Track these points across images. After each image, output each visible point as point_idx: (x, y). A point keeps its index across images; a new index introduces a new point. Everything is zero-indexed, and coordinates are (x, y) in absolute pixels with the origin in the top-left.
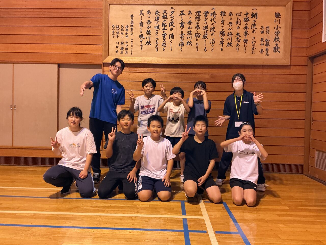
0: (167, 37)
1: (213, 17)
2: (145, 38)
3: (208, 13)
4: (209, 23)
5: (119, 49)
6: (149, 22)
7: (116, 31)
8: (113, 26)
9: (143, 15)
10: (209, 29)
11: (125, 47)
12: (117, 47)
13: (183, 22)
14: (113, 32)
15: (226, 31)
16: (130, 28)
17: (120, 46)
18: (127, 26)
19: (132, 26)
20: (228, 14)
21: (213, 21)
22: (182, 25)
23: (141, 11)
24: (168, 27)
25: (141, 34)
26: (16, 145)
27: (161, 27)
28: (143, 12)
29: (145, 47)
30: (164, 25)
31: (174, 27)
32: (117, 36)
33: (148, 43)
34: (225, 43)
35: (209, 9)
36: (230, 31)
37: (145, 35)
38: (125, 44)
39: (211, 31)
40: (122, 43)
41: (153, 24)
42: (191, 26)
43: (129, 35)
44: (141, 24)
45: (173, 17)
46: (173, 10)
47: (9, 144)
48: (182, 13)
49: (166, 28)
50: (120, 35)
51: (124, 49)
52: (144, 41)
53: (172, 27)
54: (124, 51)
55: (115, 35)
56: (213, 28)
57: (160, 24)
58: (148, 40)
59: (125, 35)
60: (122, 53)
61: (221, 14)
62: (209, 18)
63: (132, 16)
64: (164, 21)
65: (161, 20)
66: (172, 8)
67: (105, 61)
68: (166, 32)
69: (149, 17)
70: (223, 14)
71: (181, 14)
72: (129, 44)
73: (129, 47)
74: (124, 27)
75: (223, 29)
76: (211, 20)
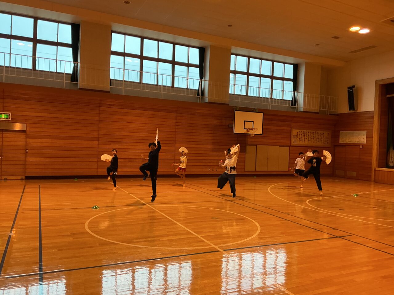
0: (305, 139)
14: (293, 137)
15: (318, 138)
16: (297, 136)
25: (299, 138)
27: (304, 136)
29: (300, 141)
31: (307, 136)
34: (318, 141)
42: (310, 136)
51: (296, 142)
56: (315, 137)
61: (317, 133)
62: (314, 134)
63: (298, 132)
67: (291, 145)
69: (302, 133)
71: (308, 132)
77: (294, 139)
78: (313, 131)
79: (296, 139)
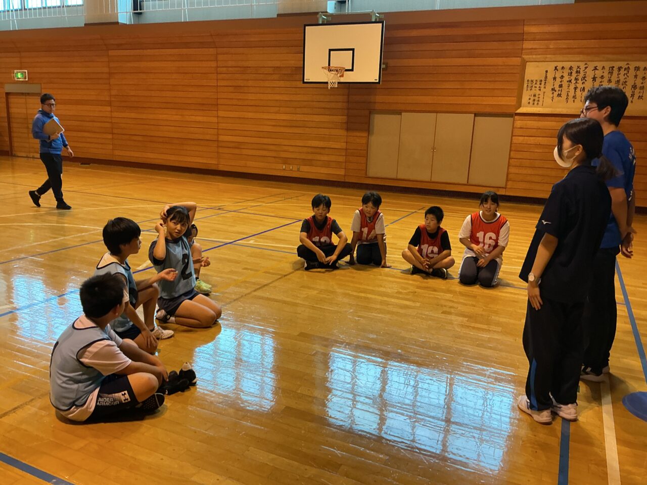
0: (578, 90)
1: (626, 72)
2: (557, 90)
3: (622, 68)
4: (622, 78)
5: (531, 101)
6: (562, 77)
7: (530, 85)
8: (528, 81)
9: (557, 70)
10: (621, 83)
11: (536, 99)
12: (530, 99)
13: (596, 76)
14: (528, 86)
15: (639, 85)
16: (543, 83)
17: (532, 98)
18: (541, 81)
19: (545, 80)
20: (641, 69)
21: (625, 75)
22: (594, 79)
23: (556, 67)
24: (580, 81)
25: (553, 87)
26: (433, 180)
27: (573, 81)
28: (557, 68)
29: (556, 99)
30: (576, 79)
31: (586, 81)
32: (531, 90)
33: (559, 95)
34: (636, 97)
35: (623, 64)
36: (642, 85)
37: (557, 88)
38: (537, 96)
39: (622, 85)
40: (535, 96)
41: (566, 78)
42: (603, 80)
43: (542, 89)
44: (555, 78)
45: (586, 72)
46: (587, 66)
47: (428, 179)
48: (596, 68)
49: (578, 82)
50: (533, 88)
51: (536, 100)
52: (556, 94)
53: (584, 81)
54: (536, 102)
55: (529, 89)
56: (626, 82)
57: (573, 78)
58: (560, 93)
59: (538, 88)
60: (534, 104)
61: (635, 69)
62: (622, 72)
63: (547, 72)
64: (577, 76)
65: (574, 75)
66: (586, 64)
67: (517, 112)
68: (578, 85)
69: (563, 72)
70: (637, 69)
71: (594, 69)
72: (541, 96)
73: (541, 99)
74: (538, 81)
75: (635, 83)
76: (624, 75)
77: (533, 92)
78: (617, 64)
79: (538, 92)
